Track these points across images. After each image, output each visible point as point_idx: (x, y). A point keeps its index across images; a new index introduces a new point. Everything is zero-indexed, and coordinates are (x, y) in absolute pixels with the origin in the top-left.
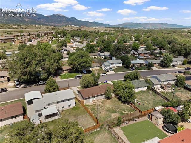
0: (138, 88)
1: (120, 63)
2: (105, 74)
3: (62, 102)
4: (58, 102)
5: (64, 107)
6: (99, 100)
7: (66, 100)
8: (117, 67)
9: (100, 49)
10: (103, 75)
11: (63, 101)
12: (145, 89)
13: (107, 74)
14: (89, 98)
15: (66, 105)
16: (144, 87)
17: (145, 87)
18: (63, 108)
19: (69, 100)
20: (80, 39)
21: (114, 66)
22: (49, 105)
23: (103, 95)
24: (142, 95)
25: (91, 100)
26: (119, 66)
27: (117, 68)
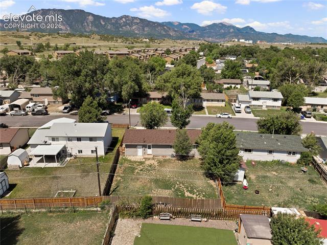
0: (270, 152)
1: (275, 100)
2: (227, 116)
3: (78, 141)
4: (70, 139)
5: (81, 151)
6: (160, 157)
7: (86, 139)
8: (267, 106)
9: (260, 75)
10: (220, 117)
11: (79, 139)
12: (294, 159)
13: (230, 116)
14: (135, 146)
15: (87, 149)
16: (290, 153)
17: (294, 153)
18: (80, 154)
19: (91, 139)
20: (235, 59)
21: (261, 104)
22: (53, 139)
23: (171, 147)
24: (275, 171)
25: (140, 151)
26: (273, 106)
27: (266, 109)
